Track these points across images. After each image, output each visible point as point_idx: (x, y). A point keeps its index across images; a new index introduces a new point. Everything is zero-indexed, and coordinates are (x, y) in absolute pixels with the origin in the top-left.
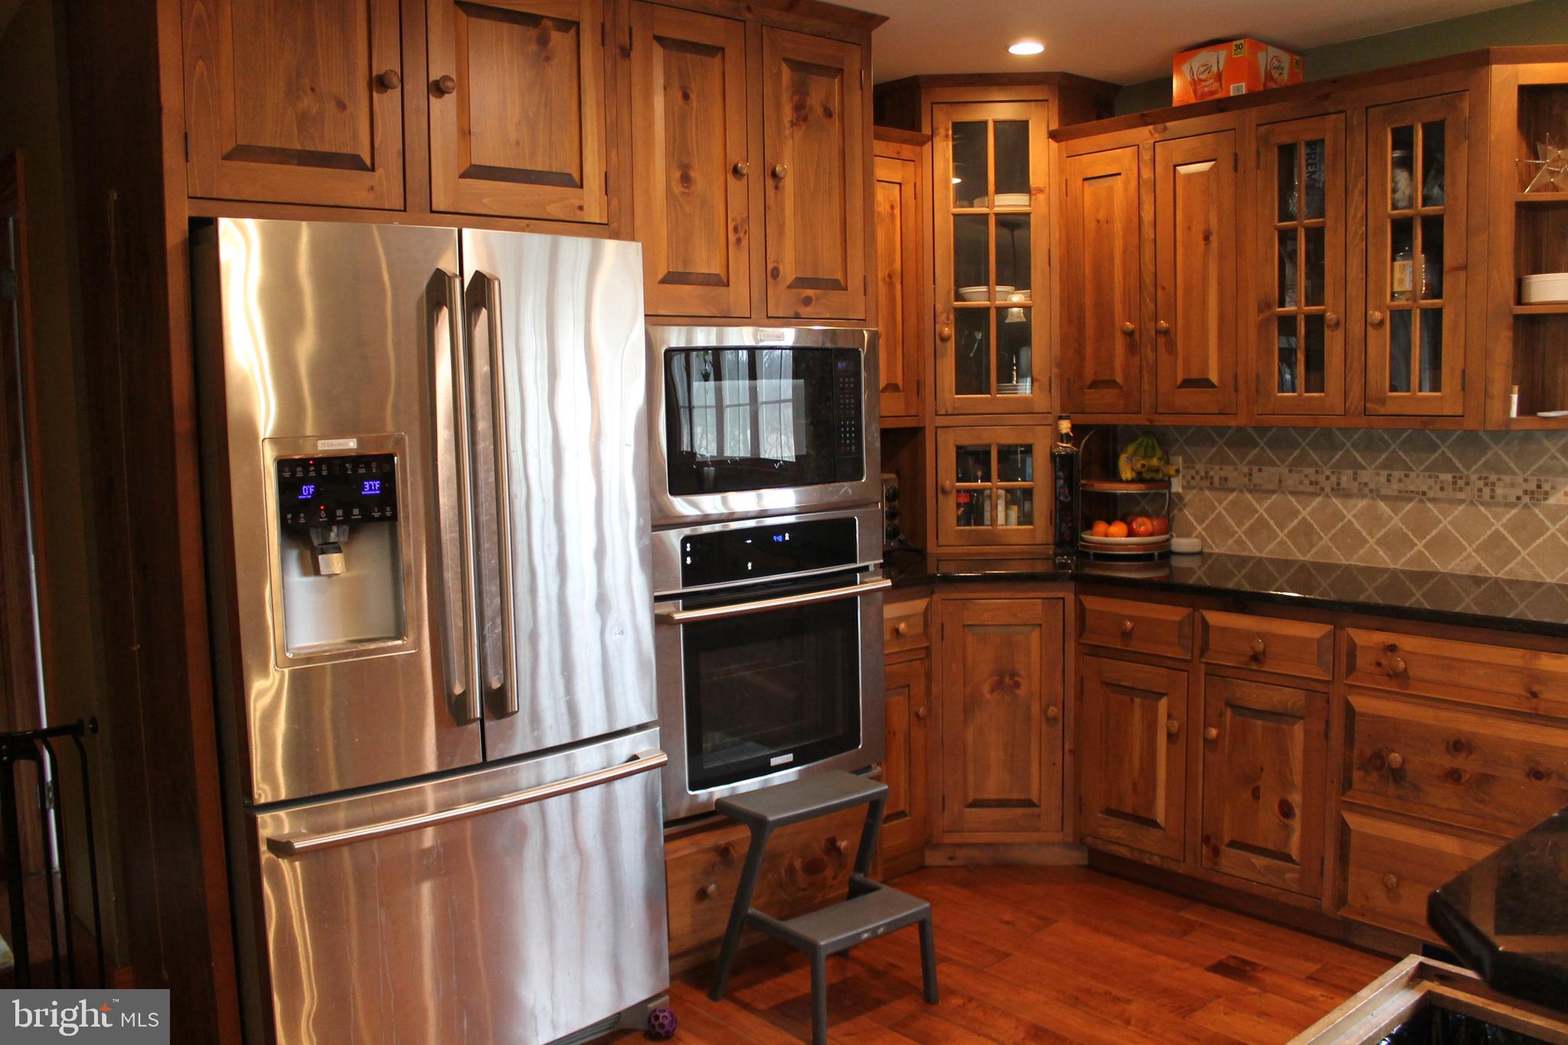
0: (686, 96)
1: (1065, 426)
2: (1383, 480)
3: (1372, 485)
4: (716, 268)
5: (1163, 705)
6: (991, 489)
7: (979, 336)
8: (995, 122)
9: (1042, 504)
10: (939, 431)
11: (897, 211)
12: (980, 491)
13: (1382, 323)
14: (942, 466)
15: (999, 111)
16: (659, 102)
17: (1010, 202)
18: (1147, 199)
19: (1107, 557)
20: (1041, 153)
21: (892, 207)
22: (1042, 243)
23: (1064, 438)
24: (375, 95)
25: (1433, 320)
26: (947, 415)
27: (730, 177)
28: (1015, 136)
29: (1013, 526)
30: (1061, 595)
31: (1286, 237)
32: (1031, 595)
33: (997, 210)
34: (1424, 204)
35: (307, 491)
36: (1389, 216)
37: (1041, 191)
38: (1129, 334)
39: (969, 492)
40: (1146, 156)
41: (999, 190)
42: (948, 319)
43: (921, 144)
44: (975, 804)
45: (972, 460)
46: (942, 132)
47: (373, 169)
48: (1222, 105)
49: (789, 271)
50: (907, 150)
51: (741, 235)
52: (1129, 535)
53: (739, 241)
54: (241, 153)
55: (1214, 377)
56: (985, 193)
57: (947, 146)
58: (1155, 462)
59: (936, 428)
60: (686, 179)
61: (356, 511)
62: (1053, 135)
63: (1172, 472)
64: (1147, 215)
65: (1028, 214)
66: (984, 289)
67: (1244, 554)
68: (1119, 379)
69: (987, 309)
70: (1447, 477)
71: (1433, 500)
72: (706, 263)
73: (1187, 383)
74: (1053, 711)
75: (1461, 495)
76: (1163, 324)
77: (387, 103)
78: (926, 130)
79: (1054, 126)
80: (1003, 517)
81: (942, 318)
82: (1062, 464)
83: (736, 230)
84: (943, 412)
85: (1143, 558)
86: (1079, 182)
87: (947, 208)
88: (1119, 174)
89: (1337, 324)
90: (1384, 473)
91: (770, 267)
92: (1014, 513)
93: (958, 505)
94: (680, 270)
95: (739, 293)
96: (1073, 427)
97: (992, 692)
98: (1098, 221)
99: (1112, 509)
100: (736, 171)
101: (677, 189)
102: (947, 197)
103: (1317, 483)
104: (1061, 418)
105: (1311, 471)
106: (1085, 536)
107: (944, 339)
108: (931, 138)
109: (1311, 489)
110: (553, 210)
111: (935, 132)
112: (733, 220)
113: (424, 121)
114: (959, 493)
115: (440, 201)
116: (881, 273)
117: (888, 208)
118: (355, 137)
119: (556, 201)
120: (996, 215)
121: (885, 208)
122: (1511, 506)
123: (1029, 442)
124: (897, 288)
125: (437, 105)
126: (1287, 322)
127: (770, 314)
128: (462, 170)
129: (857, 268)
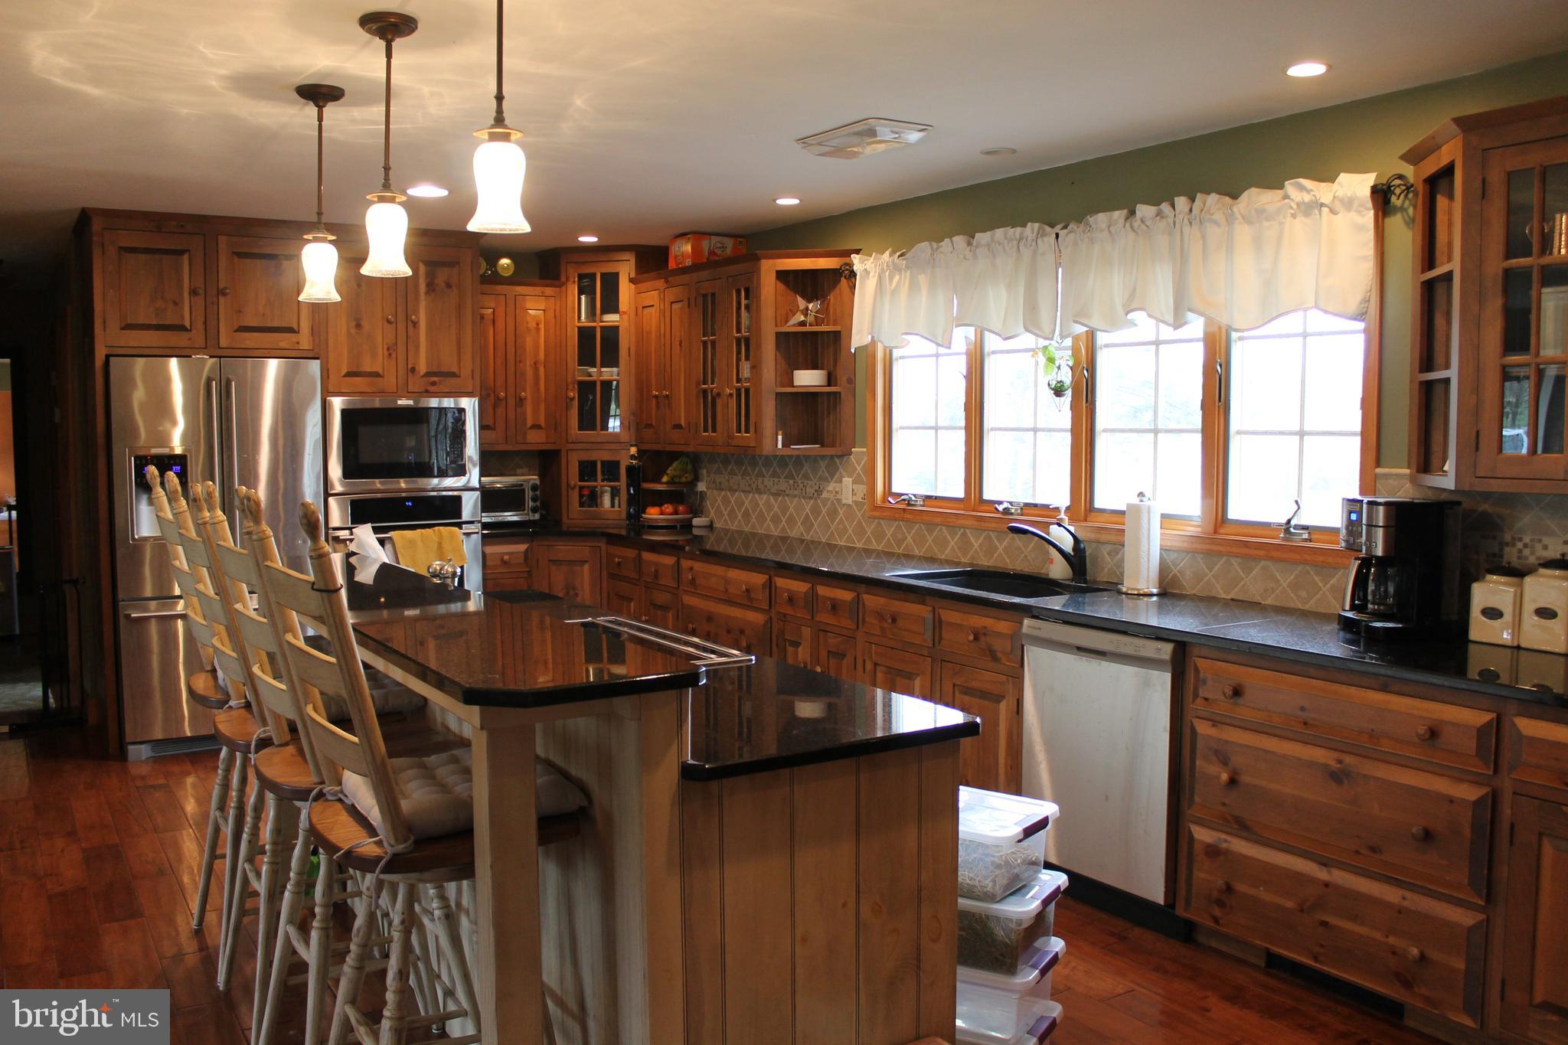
1: (633, 450)
2: (771, 483)
3: (768, 487)
4: (375, 369)
6: (600, 486)
7: (591, 397)
8: (602, 274)
9: (623, 497)
10: (569, 452)
11: (542, 326)
12: (593, 487)
13: (731, 395)
14: (570, 472)
15: (601, 267)
17: (611, 319)
18: (662, 320)
19: (654, 527)
20: (626, 290)
21: (538, 324)
22: (625, 342)
23: (633, 457)
24: (192, 298)
26: (573, 443)
27: (386, 323)
28: (611, 283)
30: (599, 545)
31: (705, 346)
32: (583, 544)
33: (601, 324)
36: (735, 337)
37: (624, 313)
38: (656, 396)
39: (586, 488)
40: (662, 297)
41: (604, 311)
42: (574, 387)
43: (560, 286)
45: (587, 470)
46: (572, 280)
47: (191, 331)
48: (684, 271)
49: (422, 369)
50: (549, 291)
51: (391, 351)
52: (661, 514)
53: (390, 354)
54: (128, 327)
55: (683, 424)
56: (595, 314)
57: (575, 287)
59: (567, 450)
60: (358, 326)
62: (631, 281)
63: (699, 479)
64: (662, 332)
65: (617, 327)
66: (595, 370)
67: (727, 527)
68: (654, 423)
69: (594, 383)
70: (791, 482)
71: (787, 495)
72: (369, 366)
73: (675, 427)
75: (796, 492)
76: (667, 392)
77: (199, 301)
78: (563, 279)
79: (633, 275)
81: (571, 387)
82: (633, 472)
83: (388, 349)
84: (571, 441)
85: (670, 528)
86: (642, 308)
87: (574, 323)
88: (653, 306)
89: (720, 395)
90: (772, 479)
91: (410, 366)
93: (581, 495)
94: (353, 370)
95: (387, 381)
96: (639, 451)
98: (647, 332)
99: (659, 499)
100: (388, 320)
101: (353, 331)
102: (574, 317)
104: (632, 446)
105: (748, 478)
106: (643, 515)
107: (572, 399)
108: (564, 284)
109: (749, 489)
110: (283, 345)
111: (567, 279)
112: (387, 344)
113: (216, 308)
114: (581, 488)
115: (223, 343)
116: (529, 362)
117: (535, 325)
118: (182, 317)
119: (284, 340)
120: (601, 327)
121: (532, 325)
122: (811, 498)
123: (617, 459)
124: (542, 369)
125: (222, 300)
126: (705, 392)
127: (409, 390)
128: (235, 328)
129: (468, 365)
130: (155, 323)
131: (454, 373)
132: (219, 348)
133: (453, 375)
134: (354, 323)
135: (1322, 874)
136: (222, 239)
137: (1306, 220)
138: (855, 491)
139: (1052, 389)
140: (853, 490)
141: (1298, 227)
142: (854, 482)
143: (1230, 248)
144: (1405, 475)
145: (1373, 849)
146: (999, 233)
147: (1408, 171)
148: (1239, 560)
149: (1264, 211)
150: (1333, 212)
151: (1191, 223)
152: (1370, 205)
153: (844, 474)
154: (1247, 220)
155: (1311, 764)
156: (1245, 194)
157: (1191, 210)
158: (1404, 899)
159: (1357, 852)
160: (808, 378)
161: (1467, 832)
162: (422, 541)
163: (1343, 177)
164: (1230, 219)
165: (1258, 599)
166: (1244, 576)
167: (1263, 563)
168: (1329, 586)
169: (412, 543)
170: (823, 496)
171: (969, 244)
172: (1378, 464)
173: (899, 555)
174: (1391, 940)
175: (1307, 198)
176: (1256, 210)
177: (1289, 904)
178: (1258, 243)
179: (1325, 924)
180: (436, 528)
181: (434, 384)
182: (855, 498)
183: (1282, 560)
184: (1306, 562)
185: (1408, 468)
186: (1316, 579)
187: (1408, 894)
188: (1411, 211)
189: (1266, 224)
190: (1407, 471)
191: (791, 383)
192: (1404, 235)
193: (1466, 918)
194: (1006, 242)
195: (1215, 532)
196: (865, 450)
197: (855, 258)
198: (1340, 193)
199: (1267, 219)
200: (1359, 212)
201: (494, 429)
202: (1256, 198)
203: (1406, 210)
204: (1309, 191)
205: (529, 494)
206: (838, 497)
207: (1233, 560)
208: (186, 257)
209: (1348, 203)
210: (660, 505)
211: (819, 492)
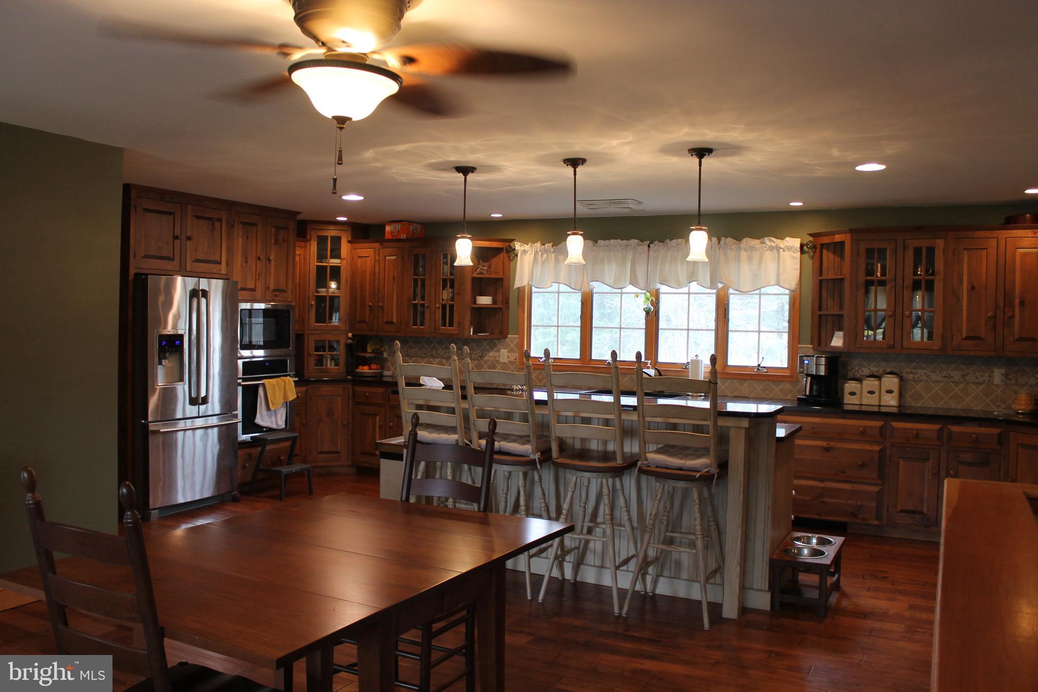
0: (247, 238)
1: (350, 335)
2: (444, 353)
3: (441, 355)
4: (253, 287)
5: (378, 418)
6: (326, 354)
7: (323, 305)
8: (331, 237)
9: (342, 360)
10: (310, 335)
11: (298, 264)
12: (322, 355)
13: (439, 308)
14: (310, 346)
15: (331, 232)
16: (240, 239)
17: (335, 262)
18: (377, 265)
20: (345, 247)
22: (344, 274)
23: (350, 338)
24: (175, 241)
25: (452, 306)
26: (312, 330)
27: (258, 261)
28: (337, 240)
29: (333, 367)
30: (347, 386)
31: (416, 281)
32: (339, 386)
33: (330, 264)
34: (450, 276)
35: (164, 343)
36: (442, 278)
37: (344, 259)
38: (371, 307)
39: (318, 355)
40: (377, 252)
41: (332, 257)
42: (313, 299)
43: (306, 242)
44: (321, 453)
45: (320, 345)
46: (314, 239)
47: (173, 260)
48: (400, 240)
49: (272, 287)
50: (302, 244)
51: (260, 277)
52: (370, 370)
53: (259, 279)
54: (146, 257)
55: (395, 321)
56: (327, 258)
57: (315, 243)
58: (378, 346)
59: (308, 334)
60: (246, 261)
62: (349, 242)
63: (383, 350)
64: (377, 270)
65: (339, 267)
66: (325, 289)
68: (367, 320)
69: (326, 296)
72: (250, 285)
73: (387, 322)
74: (345, 422)
76: (380, 304)
77: (177, 242)
78: (308, 238)
79: (350, 239)
80: (330, 365)
81: (311, 299)
82: (348, 347)
83: (258, 275)
84: (310, 329)
85: (374, 377)
86: (357, 258)
87: (314, 263)
88: (369, 256)
89: (428, 307)
90: (444, 351)
91: (267, 285)
92: (333, 363)
93: (315, 360)
94: (244, 287)
95: (259, 293)
96: (353, 335)
97: (326, 416)
98: (362, 271)
99: (365, 362)
100: (259, 259)
101: (244, 264)
102: (314, 260)
103: (426, 354)
104: (349, 332)
105: (424, 350)
106: (356, 370)
107: (312, 306)
108: (310, 240)
110: (214, 271)
111: (312, 238)
112: (258, 272)
113: (185, 247)
114: (316, 355)
115: (188, 269)
119: (214, 268)
120: (331, 266)
122: (476, 360)
123: (339, 339)
125: (188, 243)
126: (415, 306)
127: (267, 299)
128: (193, 260)
129: (290, 286)
130: (157, 255)
131: (284, 290)
132: (186, 271)
133: (284, 291)
134: (244, 260)
135: (821, 485)
136: (190, 207)
137: (770, 252)
138: (509, 356)
139: (645, 311)
140: (508, 356)
141: (768, 255)
142: (508, 352)
143: (738, 259)
144: (811, 347)
145: (843, 472)
146: (612, 241)
147: (811, 239)
148: (738, 381)
149: (754, 247)
150: (784, 251)
151: (719, 249)
152: (799, 250)
153: (500, 347)
154: (746, 250)
155: (817, 447)
156: (744, 240)
157: (719, 243)
158: (853, 487)
159: (836, 474)
160: (485, 300)
161: (877, 460)
162: (277, 385)
163: (787, 239)
164: (739, 249)
165: (747, 395)
166: (739, 387)
167: (749, 381)
168: (778, 389)
169: (274, 386)
170: (485, 359)
171: (594, 245)
172: (799, 343)
173: (540, 386)
174: (849, 502)
175: (773, 245)
176: (750, 246)
177: (808, 498)
178: (750, 259)
179: (823, 502)
180: (282, 378)
181: (276, 296)
182: (509, 360)
183: (757, 380)
184: (769, 380)
185: (811, 344)
186: (773, 386)
187: (854, 485)
188: (812, 253)
189: (754, 252)
190: (812, 346)
191: (475, 303)
192: (809, 262)
193: (874, 489)
194: (618, 246)
195: (723, 370)
196: (517, 336)
197: (517, 244)
198: (787, 244)
199: (755, 251)
200: (793, 252)
202: (748, 242)
203: (810, 253)
204: (774, 242)
206: (496, 359)
207: (735, 381)
208: (172, 216)
209: (789, 249)
210: (368, 365)
211: (482, 357)
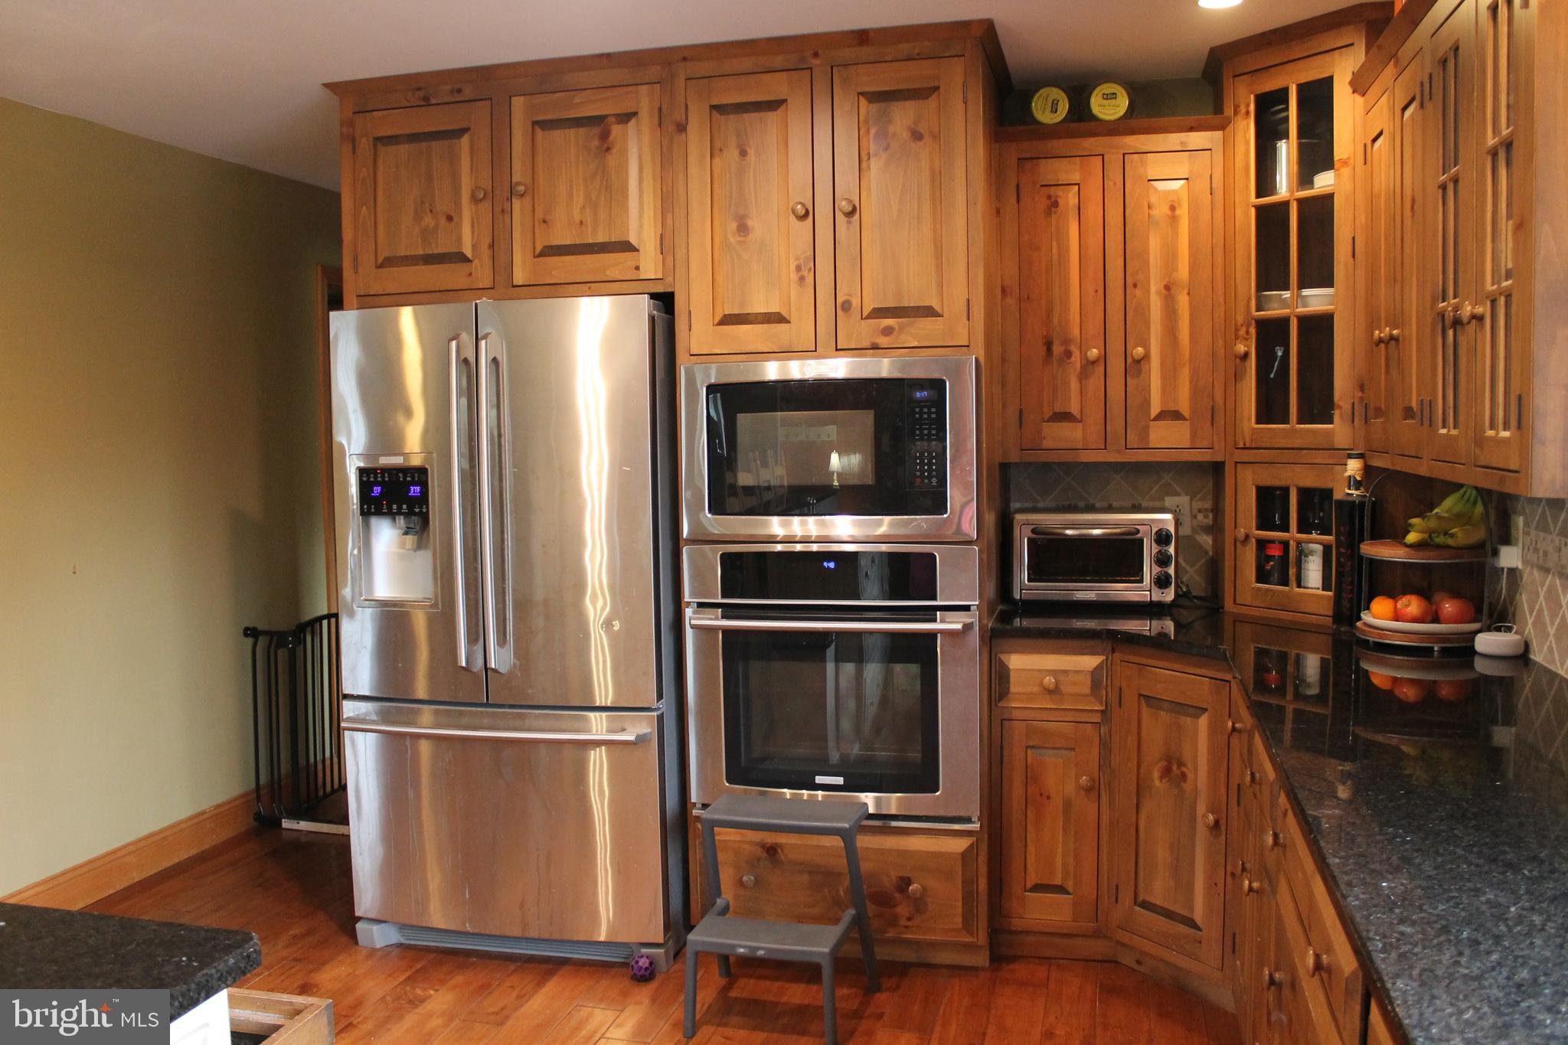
0: (743, 153)
1: (1354, 467)
4: (775, 307)
6: (1288, 541)
7: (1280, 352)
8: (1299, 86)
10: (1240, 468)
11: (1183, 212)
14: (1241, 509)
15: (1300, 69)
17: (1326, 181)
18: (1392, 159)
20: (1346, 113)
21: (1173, 208)
22: (1344, 227)
23: (1354, 482)
24: (474, 206)
26: (1246, 448)
27: (793, 219)
28: (1320, 98)
29: (1312, 589)
32: (1198, 671)
33: (1299, 194)
35: (377, 490)
36: (1490, 149)
37: (1345, 163)
40: (1391, 101)
42: (1247, 332)
43: (1223, 127)
44: (1144, 905)
45: (1272, 505)
46: (1243, 110)
47: (473, 261)
49: (866, 302)
50: (1199, 139)
51: (805, 273)
52: (1396, 619)
53: (802, 279)
54: (389, 262)
57: (1248, 125)
59: (1236, 463)
60: (743, 229)
61: (405, 507)
62: (1357, 87)
64: (1392, 182)
65: (1333, 195)
69: (1288, 319)
72: (765, 303)
73: (1406, 413)
74: (1213, 816)
76: (1396, 332)
77: (482, 210)
78: (1229, 111)
81: (1242, 332)
82: (1349, 516)
83: (799, 269)
84: (1241, 445)
85: (1416, 651)
86: (1371, 146)
88: (1382, 131)
91: (841, 300)
93: (1258, 558)
94: (736, 312)
95: (801, 328)
96: (1368, 470)
97: (1161, 778)
98: (1377, 196)
100: (798, 213)
101: (735, 239)
102: (1247, 187)
104: (1350, 456)
106: (1364, 616)
107: (1245, 358)
108: (1229, 121)
110: (614, 273)
111: (1236, 113)
112: (797, 259)
113: (508, 221)
114: (1262, 544)
115: (519, 277)
116: (1155, 287)
117: (1166, 210)
118: (459, 239)
119: (615, 265)
120: (1298, 200)
121: (1161, 211)
123: (1329, 485)
124: (1183, 301)
125: (517, 204)
126: (1444, 318)
127: (841, 346)
128: (539, 251)
129: (958, 291)
130: (421, 252)
131: (930, 308)
132: (514, 286)
133: (929, 312)
134: (734, 225)
136: (518, 103)
181: (889, 331)
201: (1081, 422)
205: (1149, 549)
208: (465, 140)
210: (1393, 595)
